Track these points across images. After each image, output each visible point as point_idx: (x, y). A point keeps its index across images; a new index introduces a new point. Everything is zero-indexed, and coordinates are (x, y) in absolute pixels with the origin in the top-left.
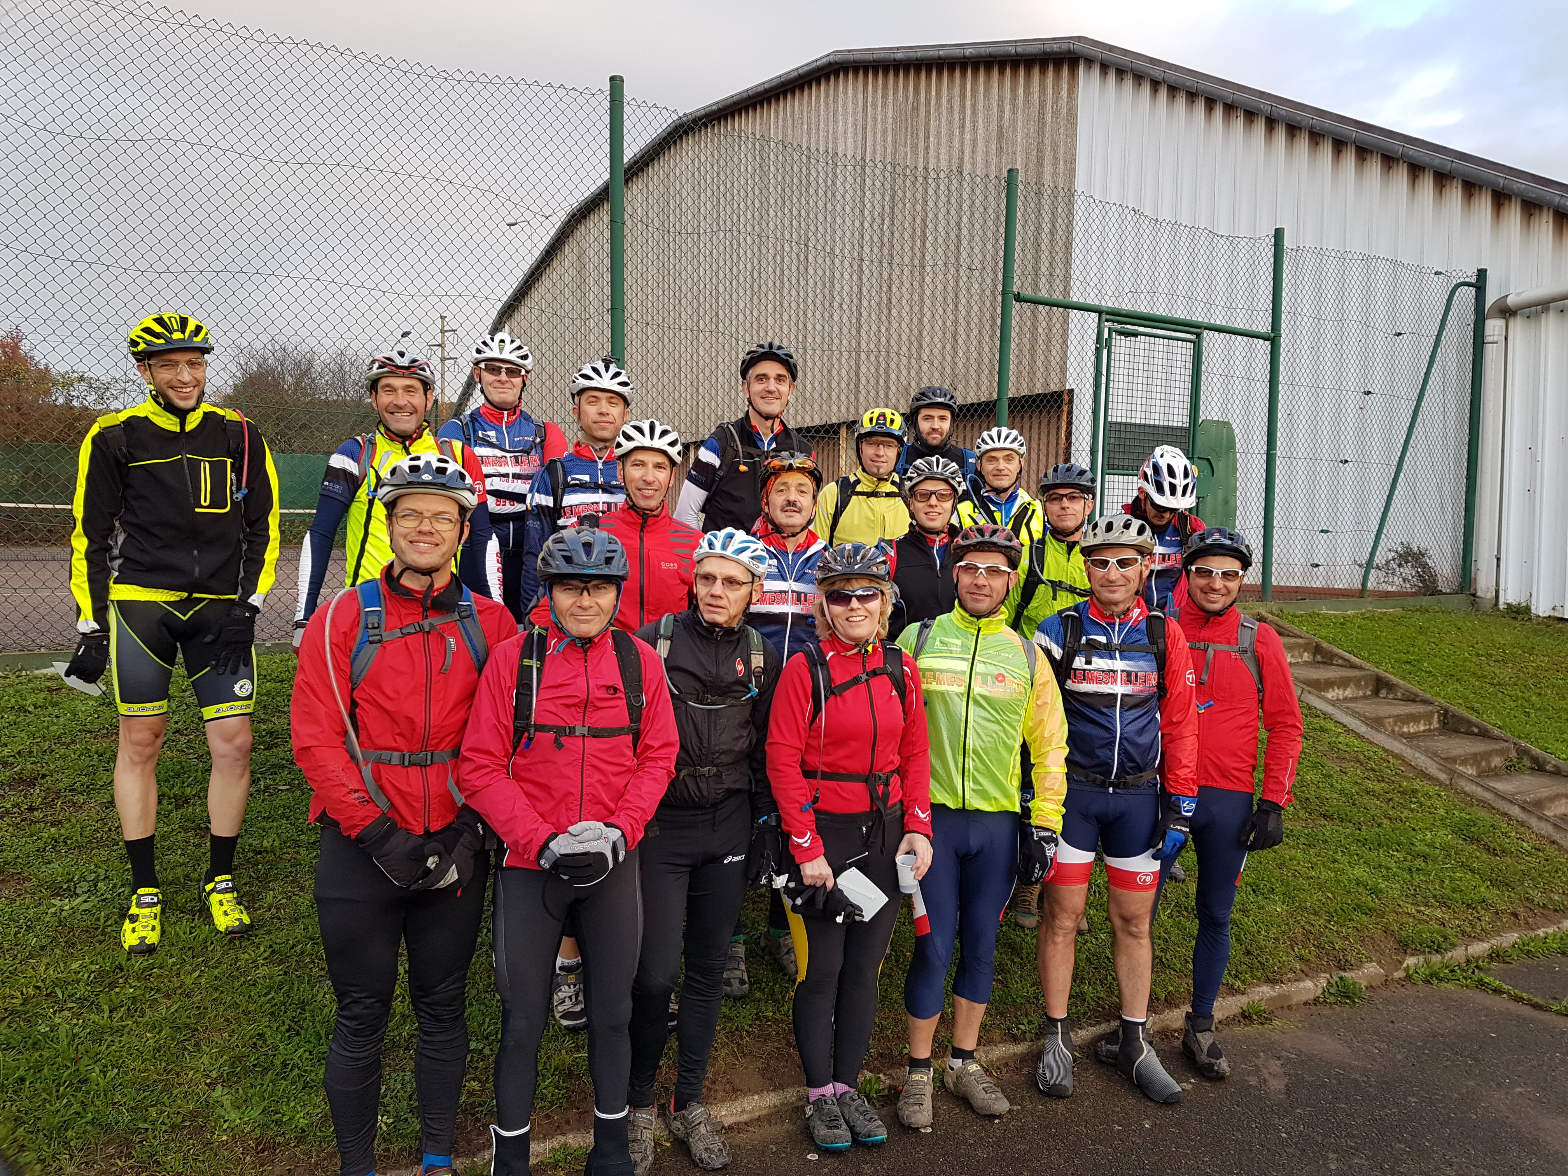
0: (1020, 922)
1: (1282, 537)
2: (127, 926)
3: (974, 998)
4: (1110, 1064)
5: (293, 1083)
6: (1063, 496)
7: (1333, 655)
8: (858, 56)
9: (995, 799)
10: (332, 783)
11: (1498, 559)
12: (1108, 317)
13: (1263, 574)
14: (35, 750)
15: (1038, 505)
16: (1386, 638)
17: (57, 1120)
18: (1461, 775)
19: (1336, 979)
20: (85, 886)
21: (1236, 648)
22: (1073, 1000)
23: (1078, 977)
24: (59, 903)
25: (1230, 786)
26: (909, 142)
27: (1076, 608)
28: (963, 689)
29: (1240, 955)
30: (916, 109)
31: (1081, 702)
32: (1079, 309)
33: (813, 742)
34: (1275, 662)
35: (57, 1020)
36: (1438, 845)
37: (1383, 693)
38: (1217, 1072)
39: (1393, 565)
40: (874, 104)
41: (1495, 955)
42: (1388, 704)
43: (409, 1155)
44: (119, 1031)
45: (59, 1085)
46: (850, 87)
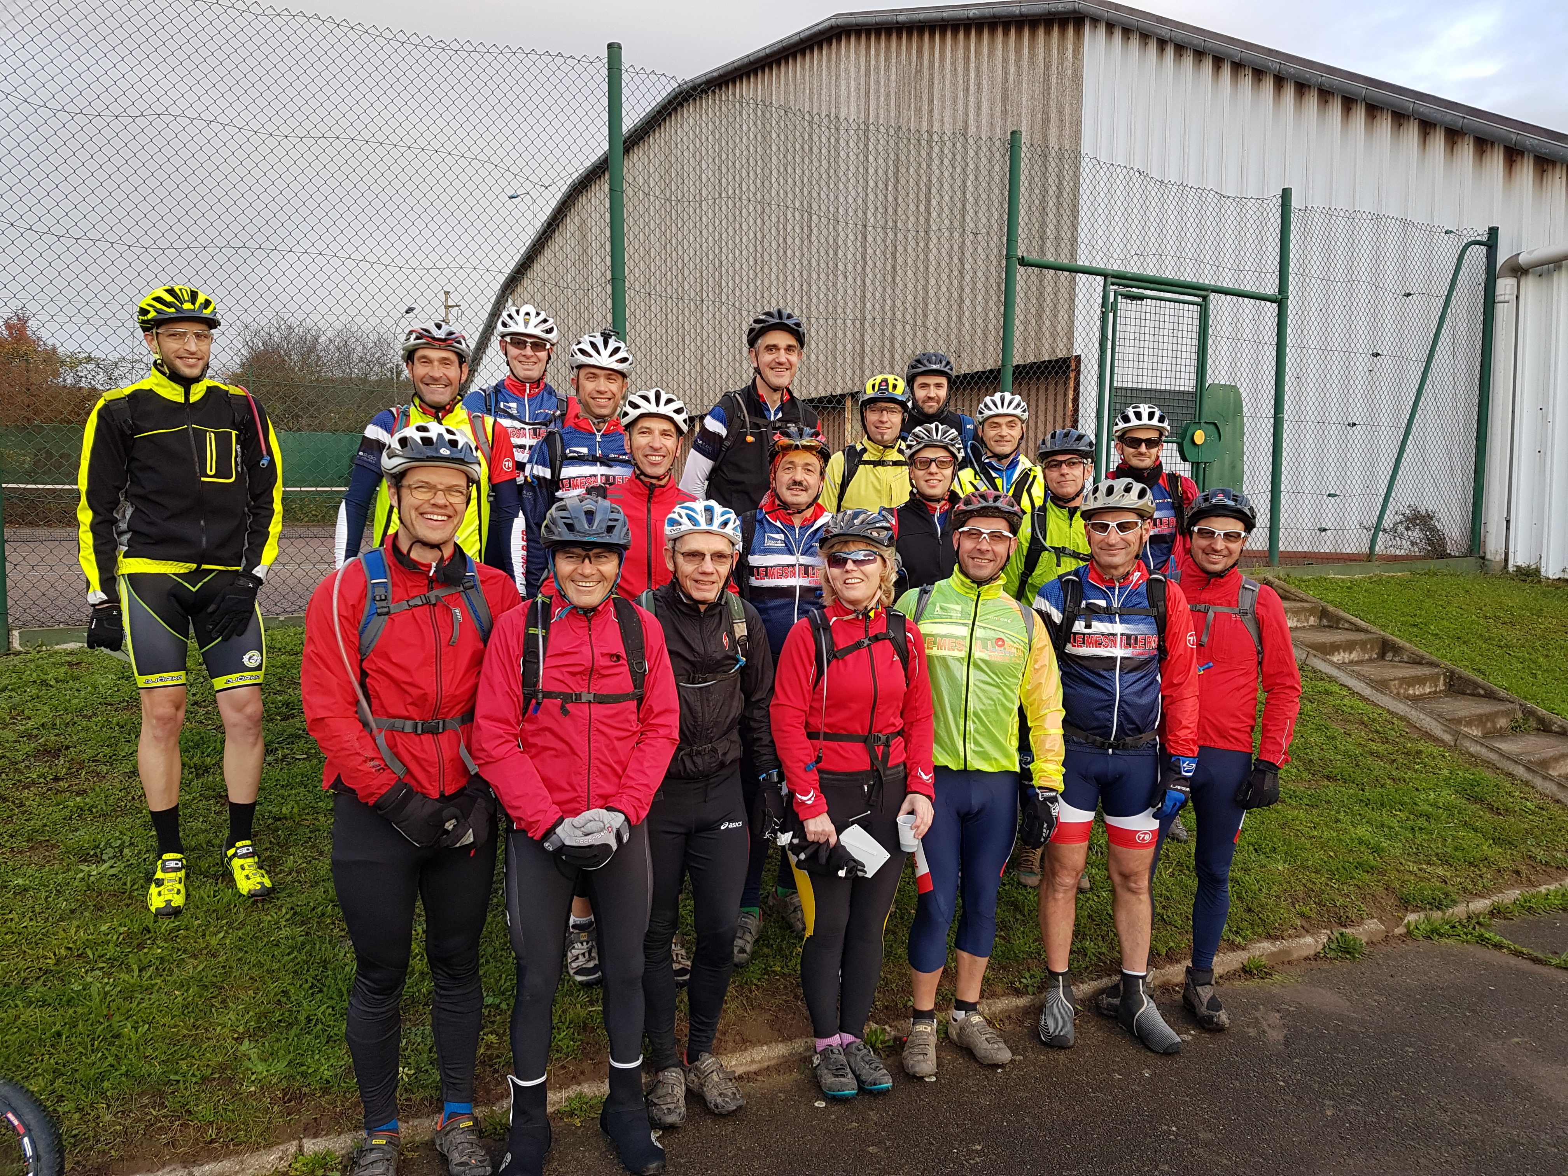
0: (1023, 880)
1: (1290, 502)
2: (153, 890)
3: (976, 951)
4: (1111, 1017)
5: (317, 1037)
6: (1062, 462)
7: (1339, 619)
8: (860, 19)
9: (995, 759)
10: (348, 753)
11: (1508, 522)
12: (1114, 280)
13: (1270, 539)
14: (58, 721)
15: (1038, 471)
16: (1393, 601)
17: (93, 1072)
18: (1466, 736)
19: (1337, 934)
20: (110, 852)
21: (1236, 610)
22: (1075, 955)
23: (1078, 933)
24: (87, 869)
25: (1228, 746)
26: (912, 105)
27: (1076, 573)
28: (964, 654)
29: (1241, 913)
30: (919, 72)
31: (1081, 666)
32: (1084, 273)
33: (816, 705)
34: (1275, 625)
35: (89, 979)
36: (1441, 805)
37: (1389, 656)
38: (1217, 1024)
39: (1401, 528)
40: (877, 68)
41: (1496, 912)
42: (1393, 667)
43: (431, 1104)
44: (149, 989)
45: (93, 1039)
46: (853, 51)
